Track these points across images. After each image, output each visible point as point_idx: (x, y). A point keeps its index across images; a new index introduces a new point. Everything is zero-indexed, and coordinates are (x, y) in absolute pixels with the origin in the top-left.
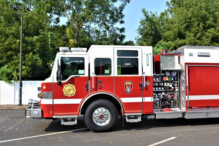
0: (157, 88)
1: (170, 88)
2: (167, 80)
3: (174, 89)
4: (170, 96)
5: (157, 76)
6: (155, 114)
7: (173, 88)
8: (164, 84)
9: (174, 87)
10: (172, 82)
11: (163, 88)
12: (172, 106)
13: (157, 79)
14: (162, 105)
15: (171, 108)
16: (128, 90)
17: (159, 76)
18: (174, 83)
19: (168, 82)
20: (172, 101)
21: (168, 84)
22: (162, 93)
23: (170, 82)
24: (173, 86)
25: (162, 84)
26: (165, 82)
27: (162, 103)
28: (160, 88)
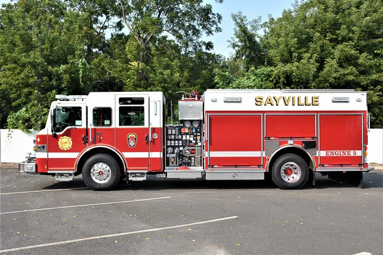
0: (173, 142)
1: (191, 142)
2: (187, 131)
3: (196, 143)
4: (188, 152)
5: (173, 127)
6: (166, 173)
7: (194, 142)
8: (182, 137)
9: (196, 140)
10: (193, 134)
11: (180, 142)
12: (192, 164)
13: (174, 131)
14: (179, 162)
15: (190, 166)
16: (132, 143)
17: (177, 127)
18: (196, 136)
19: (188, 134)
20: (193, 158)
21: (188, 136)
22: (180, 148)
23: (190, 135)
24: (194, 139)
25: (180, 137)
26: (184, 134)
27: (179, 160)
28: (177, 142)
